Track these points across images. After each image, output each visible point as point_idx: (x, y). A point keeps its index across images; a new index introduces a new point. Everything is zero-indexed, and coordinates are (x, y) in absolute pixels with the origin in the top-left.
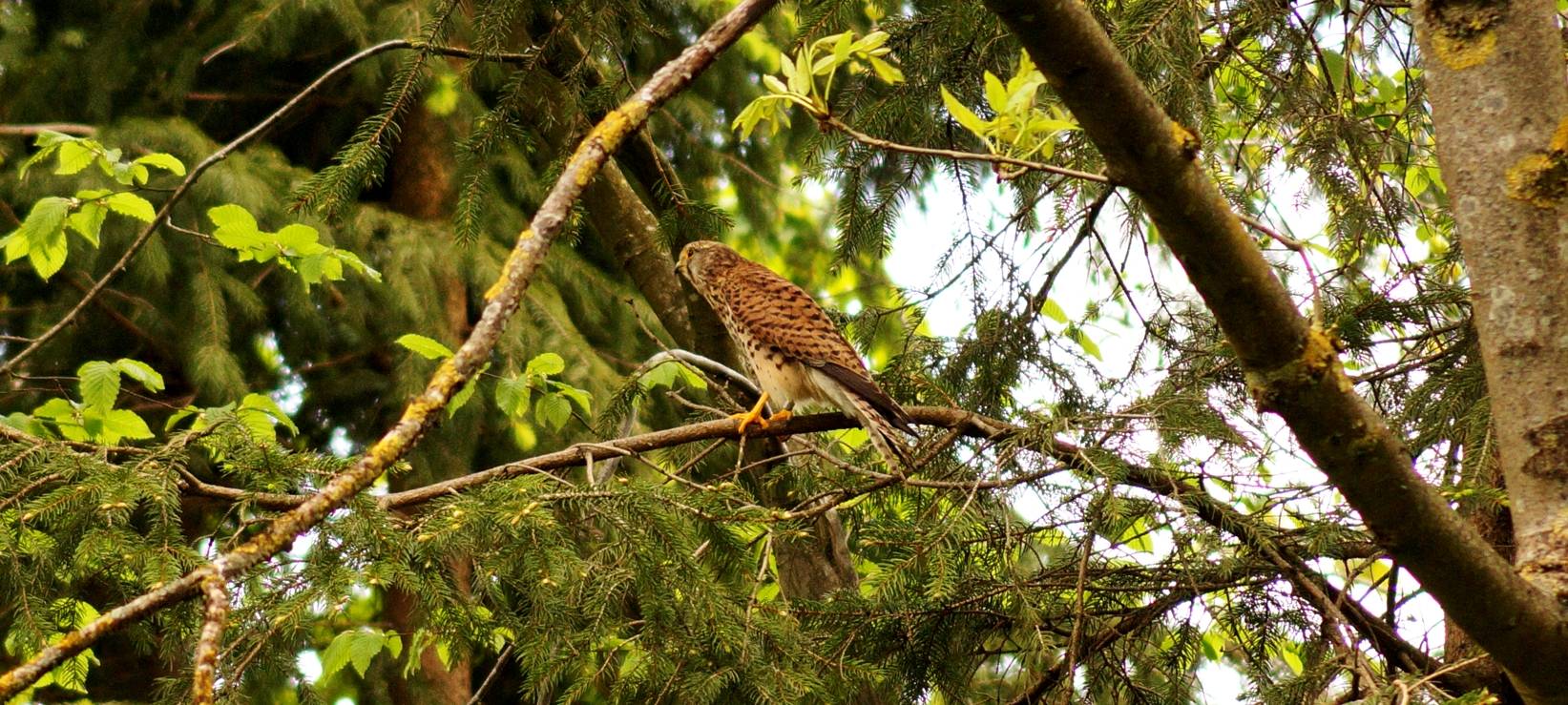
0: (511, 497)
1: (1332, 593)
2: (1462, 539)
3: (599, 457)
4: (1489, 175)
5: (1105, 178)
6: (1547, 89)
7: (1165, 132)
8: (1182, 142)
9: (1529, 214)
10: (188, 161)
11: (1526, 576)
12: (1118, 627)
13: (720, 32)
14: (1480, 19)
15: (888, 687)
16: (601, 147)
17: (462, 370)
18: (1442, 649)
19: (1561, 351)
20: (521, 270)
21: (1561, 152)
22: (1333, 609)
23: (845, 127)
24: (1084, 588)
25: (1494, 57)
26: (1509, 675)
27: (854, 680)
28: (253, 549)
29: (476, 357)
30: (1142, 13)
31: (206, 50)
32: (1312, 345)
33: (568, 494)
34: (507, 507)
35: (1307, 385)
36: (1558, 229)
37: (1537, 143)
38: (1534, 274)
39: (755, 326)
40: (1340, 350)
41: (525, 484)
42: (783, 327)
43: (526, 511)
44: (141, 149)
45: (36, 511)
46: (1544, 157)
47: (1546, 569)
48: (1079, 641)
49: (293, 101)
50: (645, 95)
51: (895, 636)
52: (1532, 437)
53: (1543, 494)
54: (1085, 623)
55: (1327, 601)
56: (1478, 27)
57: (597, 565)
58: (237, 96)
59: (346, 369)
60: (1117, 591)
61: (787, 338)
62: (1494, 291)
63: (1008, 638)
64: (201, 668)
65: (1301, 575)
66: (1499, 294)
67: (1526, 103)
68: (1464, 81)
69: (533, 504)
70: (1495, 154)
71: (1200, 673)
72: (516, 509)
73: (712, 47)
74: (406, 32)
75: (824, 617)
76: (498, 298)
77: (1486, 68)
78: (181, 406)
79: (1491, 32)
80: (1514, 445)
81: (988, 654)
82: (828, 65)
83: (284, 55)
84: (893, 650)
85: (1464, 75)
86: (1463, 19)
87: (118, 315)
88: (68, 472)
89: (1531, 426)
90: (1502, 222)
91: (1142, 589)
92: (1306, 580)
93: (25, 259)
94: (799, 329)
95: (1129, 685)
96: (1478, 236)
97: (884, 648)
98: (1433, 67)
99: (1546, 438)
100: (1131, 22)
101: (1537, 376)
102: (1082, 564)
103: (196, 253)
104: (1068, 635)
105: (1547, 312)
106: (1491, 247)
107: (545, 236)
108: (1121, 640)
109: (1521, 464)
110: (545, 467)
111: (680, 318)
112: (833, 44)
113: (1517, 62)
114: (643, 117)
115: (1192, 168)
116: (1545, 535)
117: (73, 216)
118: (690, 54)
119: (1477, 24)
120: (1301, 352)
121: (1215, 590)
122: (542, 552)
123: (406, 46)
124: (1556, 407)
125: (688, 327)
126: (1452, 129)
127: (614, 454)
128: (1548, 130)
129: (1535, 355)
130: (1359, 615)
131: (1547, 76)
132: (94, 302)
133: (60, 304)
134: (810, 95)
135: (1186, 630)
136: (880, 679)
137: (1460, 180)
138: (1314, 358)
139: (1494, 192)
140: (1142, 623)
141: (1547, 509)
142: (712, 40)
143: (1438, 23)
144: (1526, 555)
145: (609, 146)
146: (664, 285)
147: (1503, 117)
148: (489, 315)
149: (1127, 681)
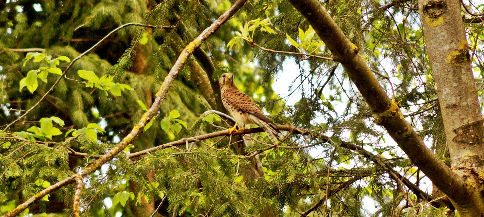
0: (163, 154)
1: (400, 177)
2: (435, 160)
3: (190, 142)
4: (442, 57)
5: (332, 59)
6: (458, 32)
7: (349, 46)
8: (354, 49)
9: (453, 68)
10: (71, 58)
11: (454, 171)
12: (339, 187)
13: (222, 19)
14: (438, 12)
15: (274, 205)
16: (188, 52)
17: (149, 116)
18: (432, 192)
19: (463, 106)
20: (166, 88)
21: (462, 50)
22: (400, 181)
23: (258, 46)
24: (329, 176)
25: (443, 23)
26: (450, 199)
27: (264, 203)
28: (90, 168)
29: (153, 113)
30: (343, 12)
31: (76, 26)
32: (392, 106)
33: (180, 153)
34: (162, 157)
35: (391, 118)
36: (462, 72)
37: (455, 47)
38: (455, 85)
39: (233, 104)
40: (400, 107)
41: (168, 150)
42: (242, 103)
43: (168, 158)
44: (58, 55)
45: (27, 162)
46: (457, 52)
47: (460, 169)
48: (328, 192)
49: (101, 41)
50: (201, 37)
51: (275, 191)
52: (455, 131)
53: (458, 147)
54: (330, 187)
55: (399, 179)
56: (438, 15)
57: (189, 173)
58: (85, 40)
59: (117, 117)
60: (339, 177)
61: (243, 106)
62: (444, 90)
63: (308, 191)
64: (75, 203)
65: (391, 172)
66: (445, 91)
67: (452, 36)
68: (434, 30)
69: (170, 156)
70: (443, 51)
71: (363, 200)
72: (165, 158)
73: (219, 23)
74: (133, 21)
75: (255, 186)
76: (159, 96)
77: (440, 26)
78: (70, 129)
79: (442, 16)
80: (450, 133)
81: (303, 196)
82: (253, 28)
83: (98, 28)
84: (275, 195)
85: (434, 28)
86: (434, 13)
87: (52, 103)
88: (36, 150)
89: (455, 128)
90: (446, 70)
91: (346, 176)
92: (393, 173)
93: (25, 87)
94: (246, 103)
95: (343, 204)
96: (439, 74)
97: (272, 194)
98: (425, 26)
99: (459, 131)
100: (340, 15)
101: (456, 114)
102: (329, 169)
103: (73, 85)
104: (325, 190)
105: (459, 96)
106: (443, 77)
107: (172, 78)
108: (340, 191)
109: (452, 139)
110: (174, 145)
111: (213, 101)
112: (254, 22)
113: (449, 25)
114: (200, 43)
115: (357, 56)
116: (459, 159)
117: (39, 75)
118: (213, 26)
119: (438, 14)
120: (389, 108)
121: (367, 176)
122: (173, 170)
123: (133, 25)
124: (462, 122)
125: (215, 104)
126: (431, 44)
127: (194, 141)
128: (458, 44)
129: (456, 108)
130: (408, 183)
131: (458, 28)
132: (45, 99)
133: (35, 100)
134: (248, 37)
135: (359, 188)
136: (272, 203)
137: (434, 58)
138: (393, 109)
139: (443, 62)
140: (345, 186)
141: (459, 151)
142: (220, 21)
143: (426, 13)
144: (453, 165)
145: (190, 52)
146: (208, 92)
147: (445, 40)
148: (157, 101)
149: (343, 202)
